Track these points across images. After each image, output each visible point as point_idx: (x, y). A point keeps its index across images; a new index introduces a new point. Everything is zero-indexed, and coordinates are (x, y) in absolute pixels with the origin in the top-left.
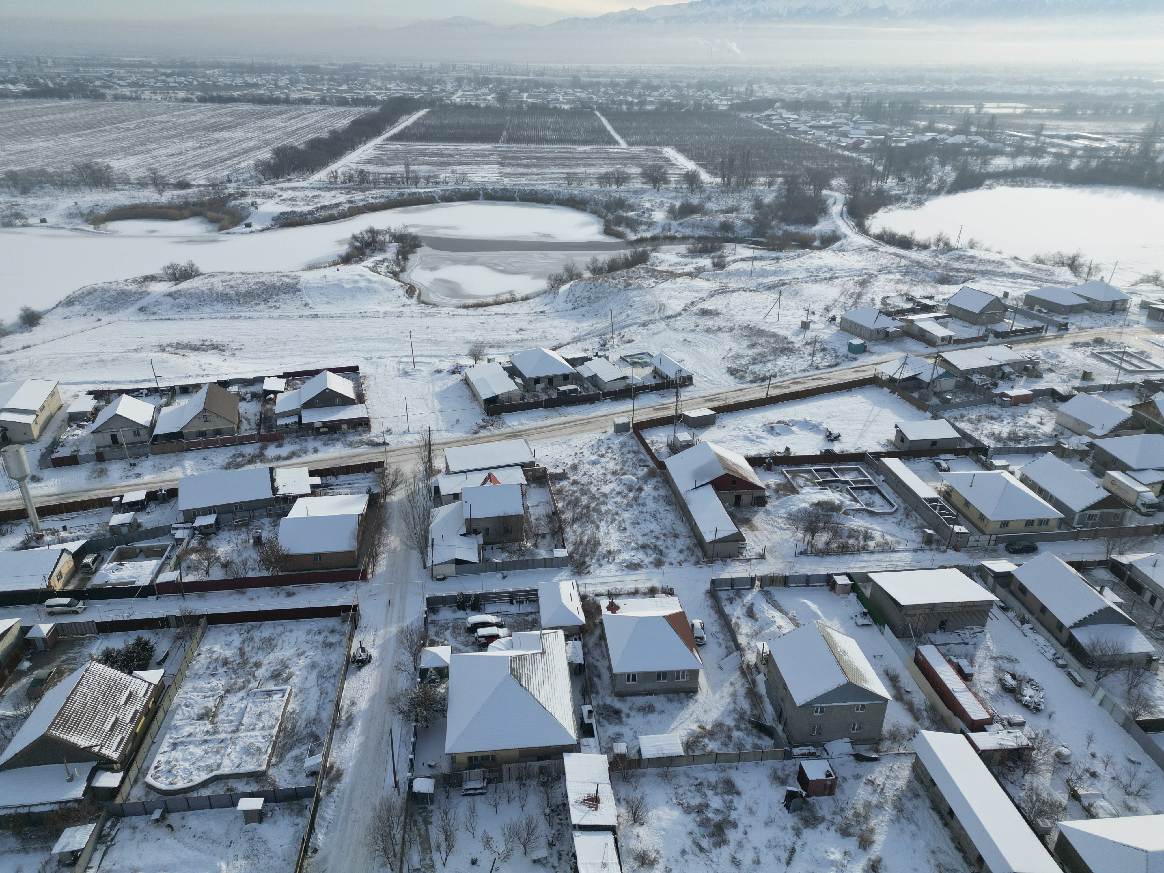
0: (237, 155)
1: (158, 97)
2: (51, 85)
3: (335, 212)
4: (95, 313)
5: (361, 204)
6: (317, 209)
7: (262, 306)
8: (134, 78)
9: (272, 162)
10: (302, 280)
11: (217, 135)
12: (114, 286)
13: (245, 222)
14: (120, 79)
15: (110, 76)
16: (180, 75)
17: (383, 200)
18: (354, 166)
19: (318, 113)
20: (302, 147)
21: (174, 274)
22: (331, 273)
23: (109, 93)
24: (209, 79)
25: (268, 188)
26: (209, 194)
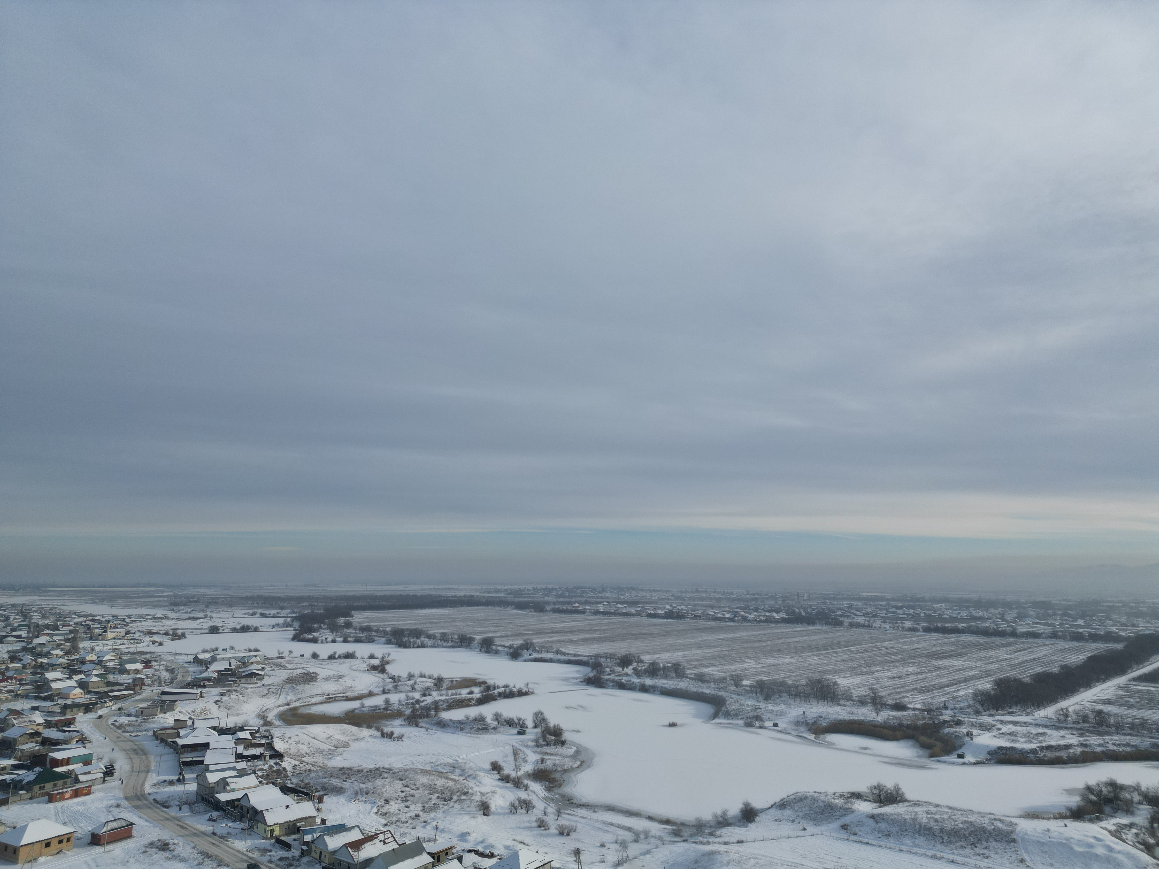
0: (957, 682)
1: (887, 626)
2: (803, 613)
3: (1063, 754)
4: (802, 821)
5: (1099, 749)
6: (1042, 748)
7: (968, 851)
8: (869, 610)
9: (993, 692)
10: (1019, 828)
11: (937, 663)
12: (822, 797)
13: (958, 752)
14: (857, 610)
15: (850, 607)
16: (909, 607)
17: (1128, 749)
18: (1091, 706)
19: (1047, 648)
20: (1028, 680)
21: (880, 796)
22: (1056, 827)
23: (847, 621)
24: (935, 612)
25: (986, 719)
26: (924, 718)
